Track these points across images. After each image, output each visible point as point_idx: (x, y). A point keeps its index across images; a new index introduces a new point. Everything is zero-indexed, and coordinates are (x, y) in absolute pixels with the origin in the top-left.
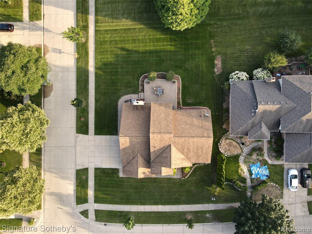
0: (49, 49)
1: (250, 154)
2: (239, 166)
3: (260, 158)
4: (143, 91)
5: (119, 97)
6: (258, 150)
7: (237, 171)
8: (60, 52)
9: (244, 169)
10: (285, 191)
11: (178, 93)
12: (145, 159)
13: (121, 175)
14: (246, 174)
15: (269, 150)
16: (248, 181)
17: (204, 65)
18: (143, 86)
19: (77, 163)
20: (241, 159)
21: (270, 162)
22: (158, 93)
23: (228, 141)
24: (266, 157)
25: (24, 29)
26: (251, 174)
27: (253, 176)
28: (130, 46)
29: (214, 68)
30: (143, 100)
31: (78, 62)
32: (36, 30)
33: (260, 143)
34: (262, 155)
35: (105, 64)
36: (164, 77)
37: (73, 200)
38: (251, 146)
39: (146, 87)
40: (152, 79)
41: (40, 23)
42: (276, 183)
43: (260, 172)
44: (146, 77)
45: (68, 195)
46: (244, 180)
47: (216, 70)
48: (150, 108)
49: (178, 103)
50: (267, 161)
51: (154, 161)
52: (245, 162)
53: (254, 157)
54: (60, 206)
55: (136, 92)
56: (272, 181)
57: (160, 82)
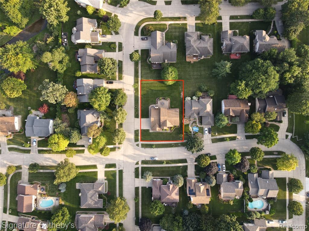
0: (125, 89)
1: (193, 124)
2: (189, 128)
3: (196, 125)
4: (157, 103)
5: (149, 105)
6: (195, 122)
7: (188, 129)
8: (129, 90)
9: (191, 128)
10: (204, 136)
11: (169, 104)
12: (158, 125)
13: (151, 131)
14: (191, 130)
15: (199, 122)
16: (192, 132)
17: (177, 95)
18: (157, 102)
19: (135, 128)
20: (190, 125)
21: (199, 126)
22: (162, 104)
23: (185, 120)
24: (198, 125)
25: (116, 82)
26: (193, 130)
27: (194, 131)
28: (153, 88)
29: (180, 96)
30: (157, 106)
31: (135, 94)
32: (120, 83)
33: (196, 120)
34: (197, 124)
35: (144, 94)
36: (164, 99)
37: (133, 140)
38: (193, 121)
39: (158, 102)
40: (160, 100)
41: (122, 81)
42: (201, 133)
43: (196, 129)
44: (158, 99)
45: (132, 139)
46: (191, 132)
47: (181, 96)
48: (160, 109)
49: (169, 107)
50: (198, 126)
51: (161, 125)
52: (191, 126)
53: (194, 124)
54: (129, 143)
55: (155, 104)
56: (200, 132)
57: (163, 100)
